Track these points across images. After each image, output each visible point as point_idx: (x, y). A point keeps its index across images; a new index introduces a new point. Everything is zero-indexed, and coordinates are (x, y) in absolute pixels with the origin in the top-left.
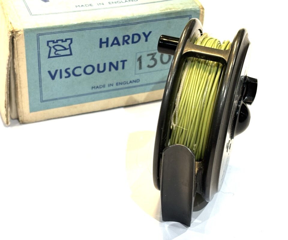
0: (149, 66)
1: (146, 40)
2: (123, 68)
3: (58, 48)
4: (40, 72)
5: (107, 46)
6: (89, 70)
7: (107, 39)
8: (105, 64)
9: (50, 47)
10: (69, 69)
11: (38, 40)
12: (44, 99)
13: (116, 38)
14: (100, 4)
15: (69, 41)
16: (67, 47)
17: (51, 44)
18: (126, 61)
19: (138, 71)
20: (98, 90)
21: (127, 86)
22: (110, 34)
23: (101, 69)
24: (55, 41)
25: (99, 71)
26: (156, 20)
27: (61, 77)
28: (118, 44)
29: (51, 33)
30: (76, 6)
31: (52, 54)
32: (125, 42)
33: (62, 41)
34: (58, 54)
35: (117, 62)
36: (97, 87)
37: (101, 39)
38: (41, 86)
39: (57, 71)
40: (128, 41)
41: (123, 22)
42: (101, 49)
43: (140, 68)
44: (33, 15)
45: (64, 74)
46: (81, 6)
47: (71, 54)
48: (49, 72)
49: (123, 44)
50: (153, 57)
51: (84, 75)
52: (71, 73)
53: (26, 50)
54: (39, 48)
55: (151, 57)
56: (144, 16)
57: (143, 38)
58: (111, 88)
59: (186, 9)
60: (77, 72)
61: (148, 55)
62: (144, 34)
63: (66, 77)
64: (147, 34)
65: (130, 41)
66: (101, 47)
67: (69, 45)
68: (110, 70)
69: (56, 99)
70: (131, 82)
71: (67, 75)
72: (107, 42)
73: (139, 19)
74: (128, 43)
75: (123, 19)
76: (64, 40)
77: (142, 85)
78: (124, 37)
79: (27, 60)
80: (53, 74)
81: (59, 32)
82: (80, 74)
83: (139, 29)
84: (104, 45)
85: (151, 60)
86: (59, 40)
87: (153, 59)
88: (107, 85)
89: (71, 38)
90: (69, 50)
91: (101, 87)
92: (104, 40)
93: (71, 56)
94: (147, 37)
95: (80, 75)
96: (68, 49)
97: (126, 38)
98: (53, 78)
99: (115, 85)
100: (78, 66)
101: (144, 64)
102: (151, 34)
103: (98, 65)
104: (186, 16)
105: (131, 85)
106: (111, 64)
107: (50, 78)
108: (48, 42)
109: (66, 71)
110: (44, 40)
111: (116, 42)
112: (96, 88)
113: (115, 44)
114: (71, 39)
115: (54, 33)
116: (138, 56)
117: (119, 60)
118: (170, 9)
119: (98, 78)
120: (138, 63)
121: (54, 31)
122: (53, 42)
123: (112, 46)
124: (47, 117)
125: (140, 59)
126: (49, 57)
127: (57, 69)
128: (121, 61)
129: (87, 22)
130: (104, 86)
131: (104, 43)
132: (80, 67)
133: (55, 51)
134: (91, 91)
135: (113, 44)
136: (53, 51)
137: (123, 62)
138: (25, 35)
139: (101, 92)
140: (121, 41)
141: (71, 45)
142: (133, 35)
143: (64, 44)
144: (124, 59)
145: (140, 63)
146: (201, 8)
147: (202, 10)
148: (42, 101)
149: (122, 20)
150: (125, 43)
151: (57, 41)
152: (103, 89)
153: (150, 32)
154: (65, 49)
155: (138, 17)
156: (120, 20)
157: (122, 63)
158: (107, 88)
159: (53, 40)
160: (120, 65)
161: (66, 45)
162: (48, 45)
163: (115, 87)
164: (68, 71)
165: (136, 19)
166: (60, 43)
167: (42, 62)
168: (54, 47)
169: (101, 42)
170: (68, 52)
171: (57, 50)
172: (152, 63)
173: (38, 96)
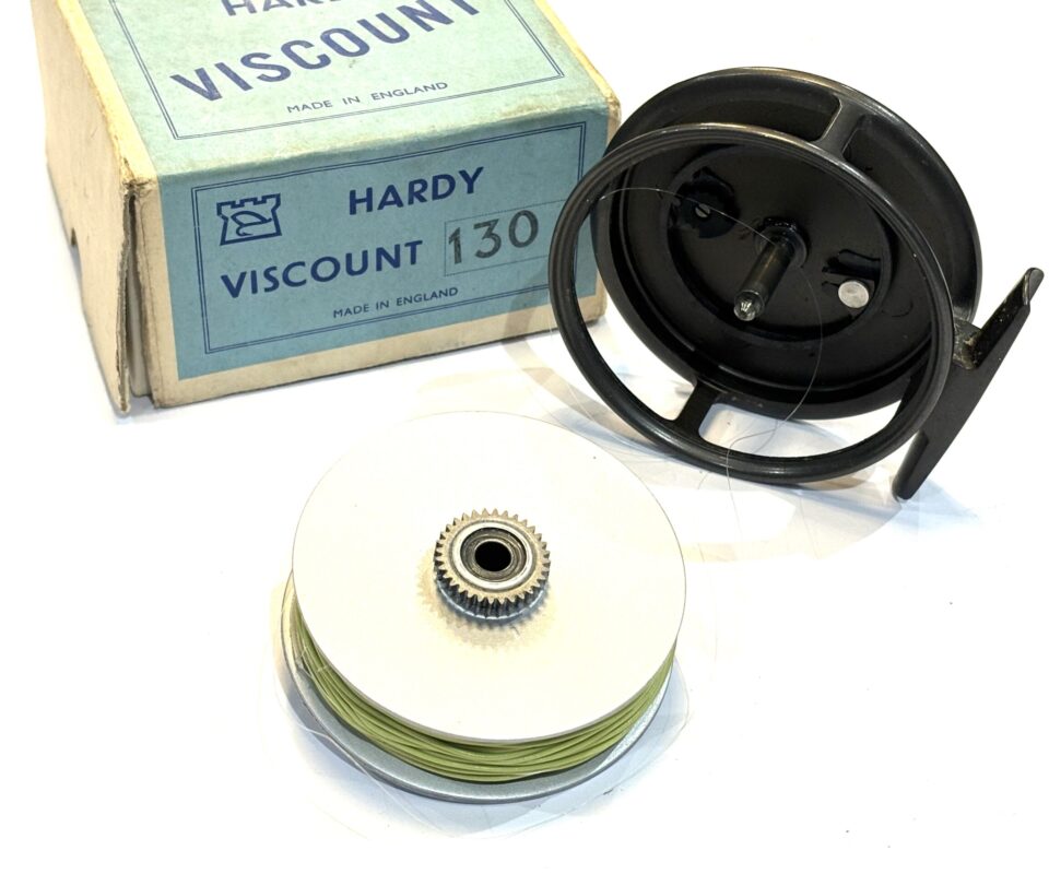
0: (479, 254)
1: (470, 190)
2: (413, 261)
3: (244, 219)
4: (201, 281)
5: (370, 209)
6: (326, 269)
7: (369, 191)
8: (365, 254)
9: (225, 219)
10: (274, 268)
11: (194, 202)
12: (212, 346)
13: (391, 189)
14: (349, 99)
15: (271, 202)
16: (268, 216)
17: (228, 211)
18: (420, 242)
19: (453, 267)
20: (350, 318)
21: (425, 305)
22: (376, 180)
23: (357, 266)
24: (238, 203)
25: (350, 272)
26: (493, 140)
27: (255, 290)
28: (398, 202)
29: (227, 185)
30: (289, 108)
31: (231, 235)
32: (415, 196)
33: (255, 201)
34: (245, 234)
35: (397, 248)
36: (348, 311)
37: (353, 193)
38: (204, 314)
39: (243, 275)
40: (423, 194)
41: (408, 149)
42: (354, 216)
43: (458, 258)
44: (183, 138)
45: (263, 283)
46: (301, 107)
47: (278, 233)
48: (225, 279)
49: (411, 202)
50: (490, 229)
51: (312, 283)
52: (280, 279)
53: (166, 229)
54: (196, 221)
55: (484, 230)
56: (460, 131)
57: (461, 184)
58: (384, 311)
59: (572, 108)
60: (294, 276)
61: (477, 226)
62: (463, 174)
63: (267, 290)
64: (471, 174)
65: (428, 194)
66: (353, 211)
67: (273, 211)
68: (379, 268)
69: (245, 344)
70: (434, 295)
71: (270, 285)
72: (369, 199)
73: (448, 138)
74: (422, 200)
75: (407, 140)
76: (260, 199)
77: (465, 303)
78: (412, 185)
79: (168, 251)
80: (234, 283)
81: (246, 181)
82: (301, 280)
83: (450, 164)
84: (361, 207)
85: (484, 238)
86: (247, 200)
87: (490, 234)
88: (372, 306)
89: (276, 192)
90: (272, 223)
91: (358, 309)
92: (361, 194)
93: (279, 237)
94: (470, 181)
95: (304, 282)
96: (270, 220)
97: (418, 187)
98: (235, 292)
99: (393, 304)
100: (297, 260)
101: (468, 250)
102: (481, 174)
103: (349, 257)
104: (573, 126)
105: (435, 302)
106: (381, 252)
107: (226, 292)
108: (220, 205)
109: (267, 274)
110: (208, 200)
111: (390, 198)
112: (344, 312)
113: (390, 203)
114: (278, 197)
115: (235, 183)
116: (451, 231)
117: (402, 244)
118: (530, 109)
119: (347, 290)
120: (451, 248)
121: (236, 178)
122: (233, 205)
123: (381, 207)
124: (222, 389)
125: (455, 238)
126: (223, 242)
127: (243, 271)
128: (407, 245)
129: (315, 153)
130: (365, 308)
131: (361, 201)
132: (303, 264)
133: (238, 226)
134: (332, 321)
135: (384, 203)
136: (232, 226)
137: (413, 245)
138: (161, 192)
139: (358, 323)
140: (404, 194)
141: (277, 211)
142: (436, 179)
143: (258, 209)
144: (415, 239)
145: (458, 247)
146: (611, 103)
147: (612, 108)
148: (209, 350)
149: (405, 144)
150: (416, 200)
151: (242, 203)
152: (362, 316)
153: (479, 170)
154: (264, 221)
155: (446, 134)
156: (400, 144)
157: (409, 248)
158: (373, 313)
159: (231, 200)
160: (405, 253)
161: (265, 210)
162: (219, 212)
163: (393, 308)
164: (272, 273)
165: (441, 139)
166: (249, 206)
167: (206, 255)
168: (234, 217)
169: (354, 201)
170: (270, 228)
171: (241, 225)
172: (489, 245)
173: (199, 339)
